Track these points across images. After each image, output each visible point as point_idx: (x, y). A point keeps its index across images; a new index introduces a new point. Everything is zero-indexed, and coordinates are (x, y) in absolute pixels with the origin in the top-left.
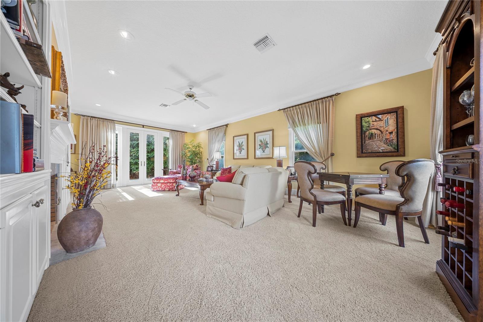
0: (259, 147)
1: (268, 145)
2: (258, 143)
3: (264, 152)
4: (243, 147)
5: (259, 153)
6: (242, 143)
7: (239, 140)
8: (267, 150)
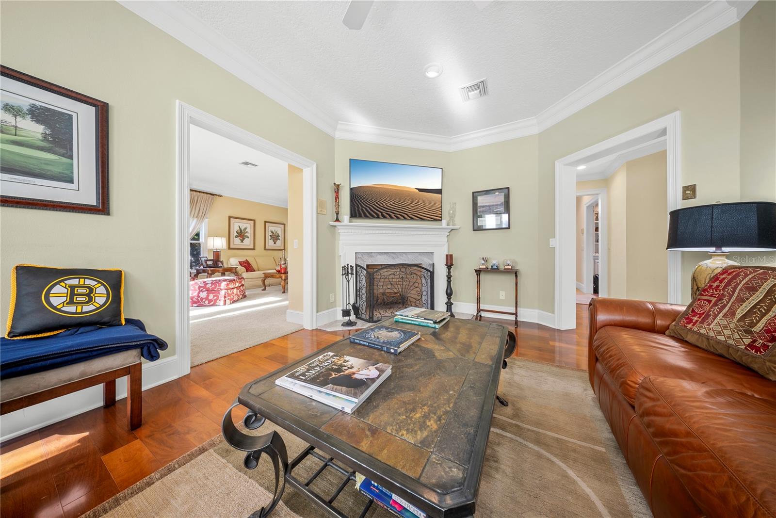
0: (270, 238)
1: (280, 238)
2: (269, 234)
3: (275, 243)
4: (247, 234)
5: (270, 243)
6: (246, 229)
7: (241, 225)
8: (278, 242)
